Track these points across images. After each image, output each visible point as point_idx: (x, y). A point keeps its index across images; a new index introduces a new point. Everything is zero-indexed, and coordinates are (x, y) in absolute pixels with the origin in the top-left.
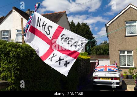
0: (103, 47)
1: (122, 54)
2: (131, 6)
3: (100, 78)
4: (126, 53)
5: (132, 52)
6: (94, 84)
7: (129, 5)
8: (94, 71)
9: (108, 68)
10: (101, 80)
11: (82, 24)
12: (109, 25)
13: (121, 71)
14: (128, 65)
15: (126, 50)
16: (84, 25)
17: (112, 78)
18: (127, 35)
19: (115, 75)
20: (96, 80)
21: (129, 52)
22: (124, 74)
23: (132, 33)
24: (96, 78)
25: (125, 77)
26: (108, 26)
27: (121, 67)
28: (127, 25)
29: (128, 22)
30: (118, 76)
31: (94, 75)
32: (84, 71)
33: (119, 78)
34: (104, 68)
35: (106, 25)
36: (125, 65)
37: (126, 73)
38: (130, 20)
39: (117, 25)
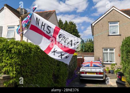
0: (88, 45)
1: (105, 52)
2: (114, 8)
3: (86, 73)
4: (109, 51)
5: (114, 49)
6: (81, 78)
7: (112, 7)
8: (81, 66)
9: (93, 64)
10: (88, 75)
11: (70, 22)
12: (95, 24)
13: (104, 66)
14: (110, 62)
15: (109, 48)
16: (72, 23)
17: (97, 73)
18: (110, 34)
19: (100, 70)
20: (82, 75)
21: (111, 49)
22: (107, 70)
23: (114, 33)
24: (83, 73)
25: (108, 72)
26: (94, 26)
27: (104, 63)
28: (110, 25)
29: (111, 22)
30: (102, 71)
31: (81, 70)
32: (72, 67)
33: (103, 73)
34: (90, 64)
35: (92, 25)
36: (108, 61)
37: (108, 68)
38: (112, 21)
39: (101, 25)
